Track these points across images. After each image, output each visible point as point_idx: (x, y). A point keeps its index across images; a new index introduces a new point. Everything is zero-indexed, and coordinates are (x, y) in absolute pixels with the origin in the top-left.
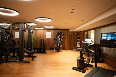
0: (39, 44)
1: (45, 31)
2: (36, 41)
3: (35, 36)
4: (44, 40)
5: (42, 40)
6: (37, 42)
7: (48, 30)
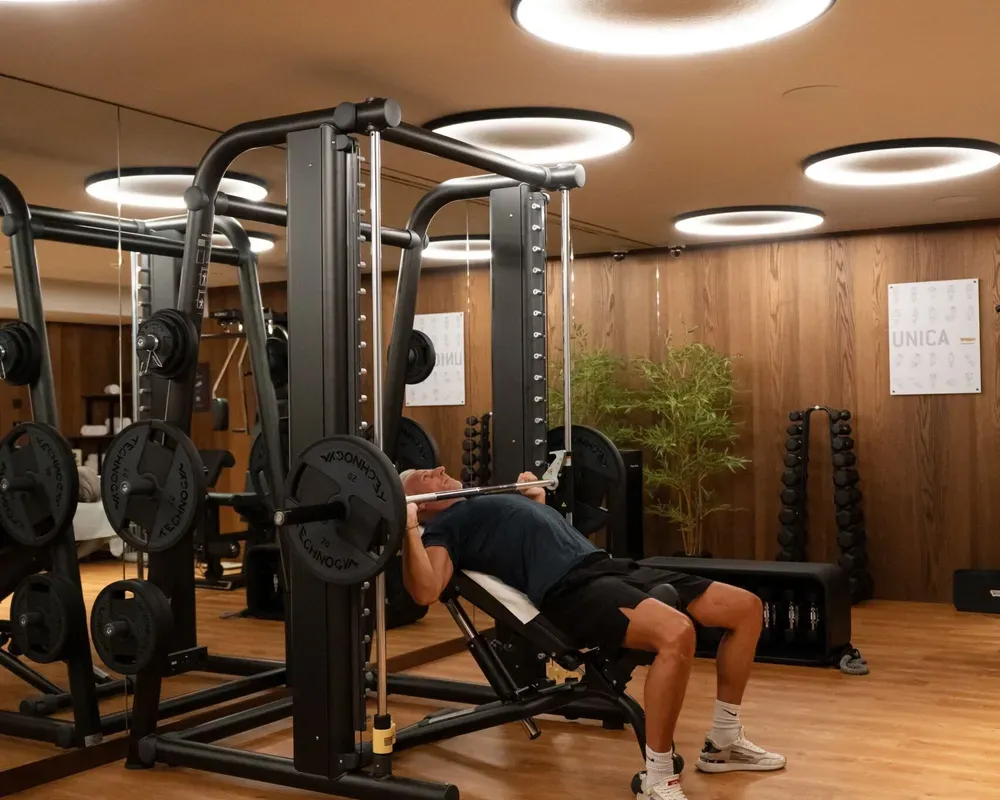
0: (765, 505)
1: (870, 257)
2: (717, 444)
3: (697, 359)
4: (842, 422)
5: (821, 433)
6: (733, 462)
7: (924, 248)
